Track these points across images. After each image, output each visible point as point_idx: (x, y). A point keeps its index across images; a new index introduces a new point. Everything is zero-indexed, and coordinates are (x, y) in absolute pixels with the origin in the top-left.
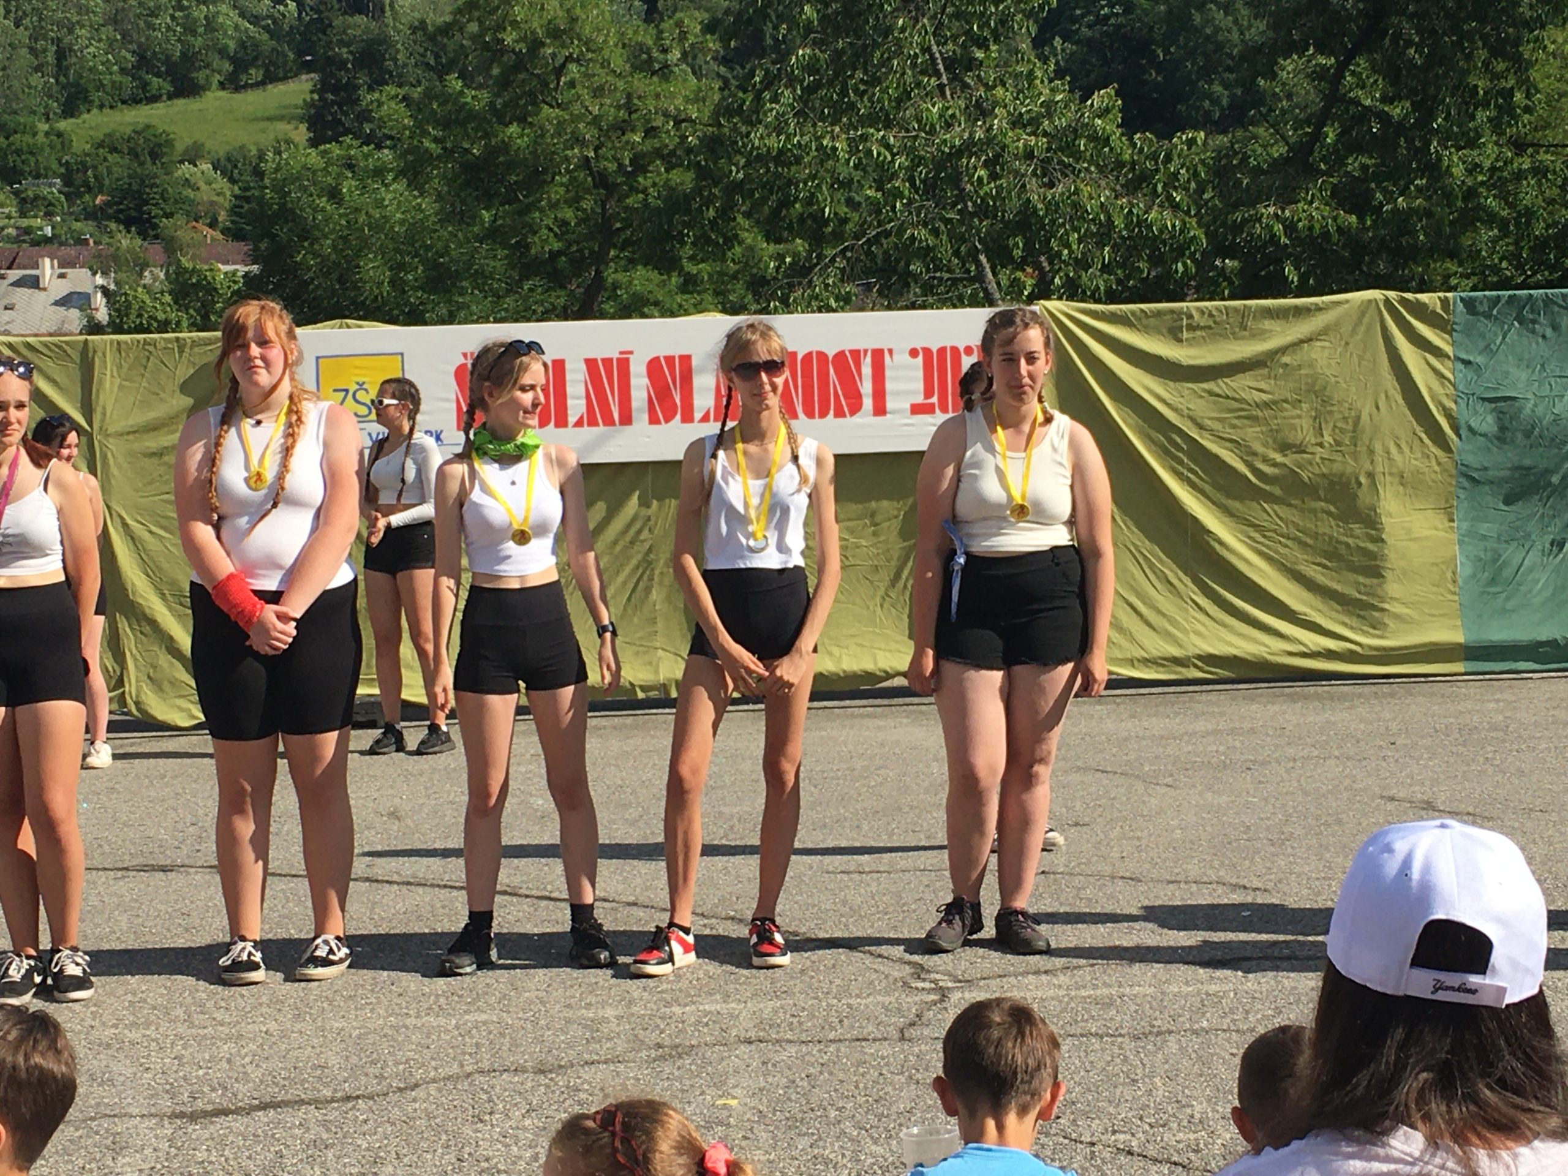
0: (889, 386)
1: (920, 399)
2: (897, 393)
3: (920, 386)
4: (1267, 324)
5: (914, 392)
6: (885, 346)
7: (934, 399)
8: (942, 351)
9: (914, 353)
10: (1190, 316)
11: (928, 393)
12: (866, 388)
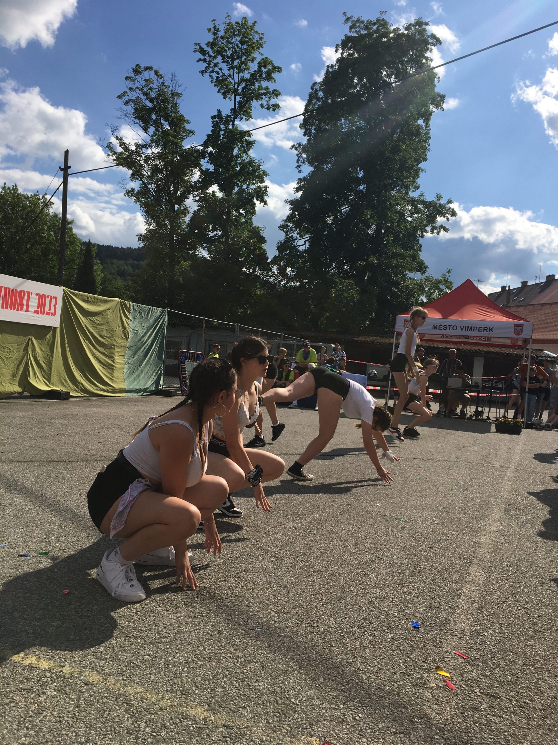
0: (30, 303)
1: (36, 309)
2: (32, 306)
3: (36, 305)
4: (101, 304)
5: (34, 306)
6: (31, 291)
7: (39, 310)
8: (43, 295)
9: (37, 295)
10: (88, 298)
11: (38, 308)
12: (25, 303)
